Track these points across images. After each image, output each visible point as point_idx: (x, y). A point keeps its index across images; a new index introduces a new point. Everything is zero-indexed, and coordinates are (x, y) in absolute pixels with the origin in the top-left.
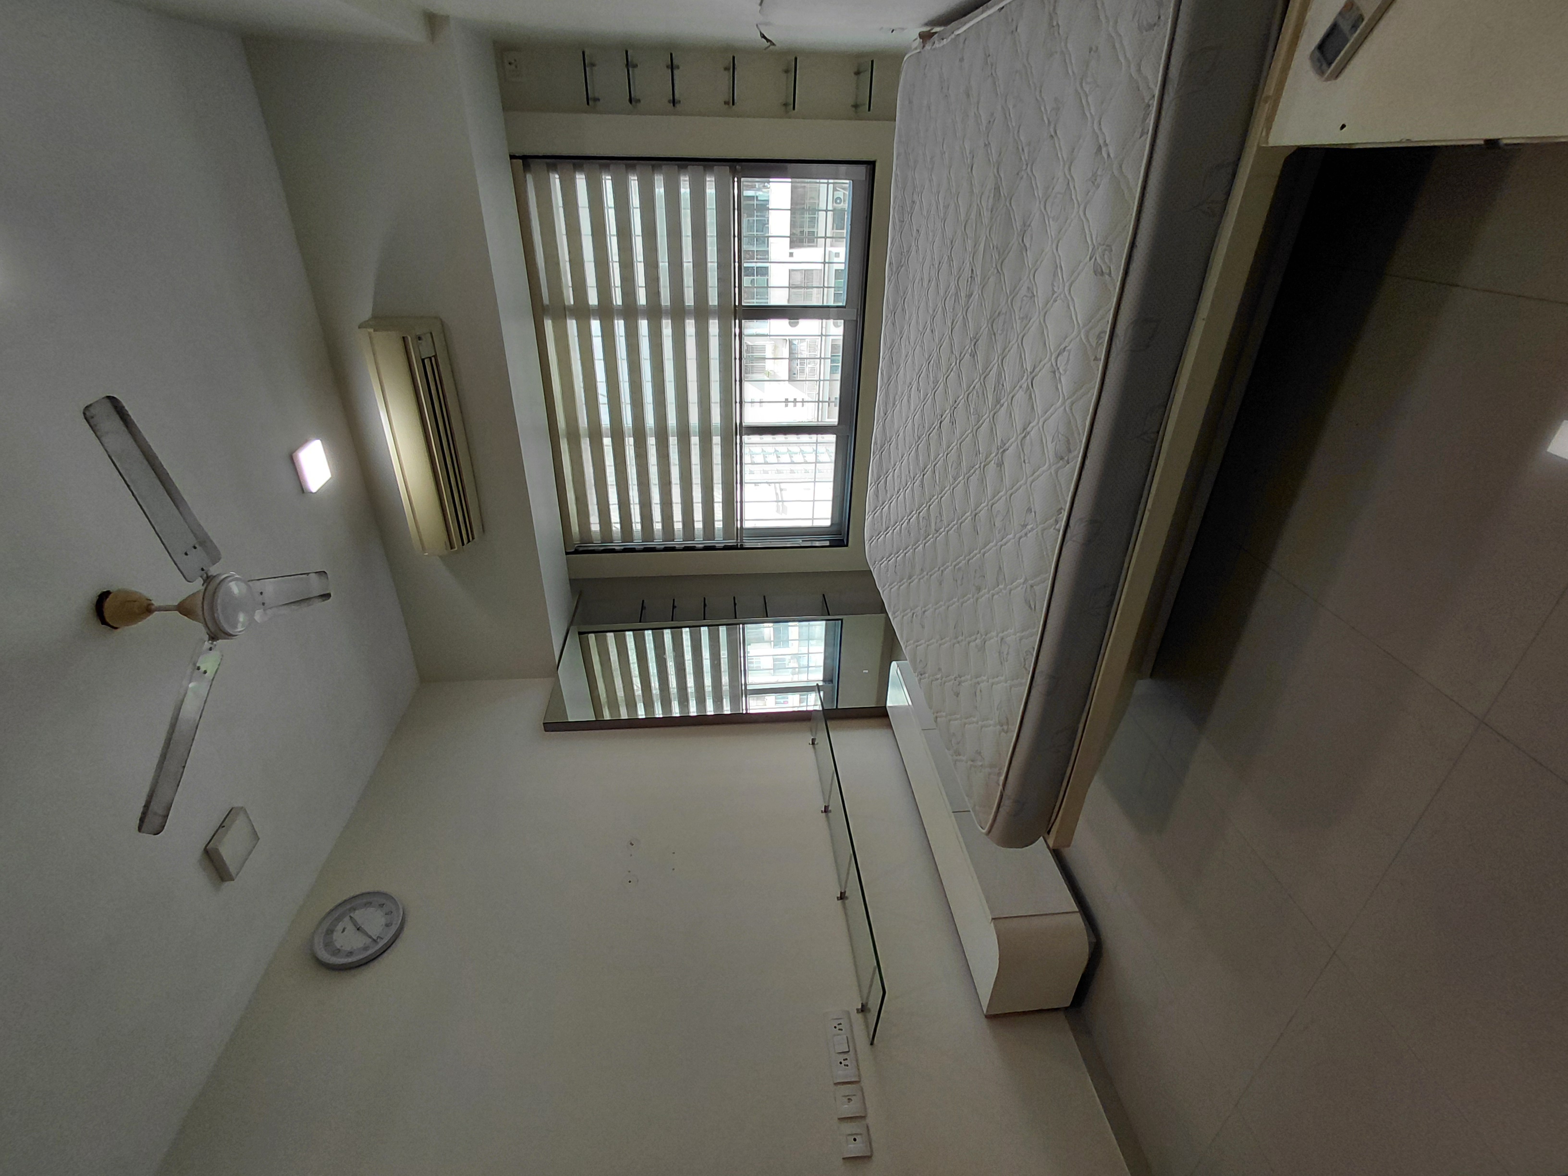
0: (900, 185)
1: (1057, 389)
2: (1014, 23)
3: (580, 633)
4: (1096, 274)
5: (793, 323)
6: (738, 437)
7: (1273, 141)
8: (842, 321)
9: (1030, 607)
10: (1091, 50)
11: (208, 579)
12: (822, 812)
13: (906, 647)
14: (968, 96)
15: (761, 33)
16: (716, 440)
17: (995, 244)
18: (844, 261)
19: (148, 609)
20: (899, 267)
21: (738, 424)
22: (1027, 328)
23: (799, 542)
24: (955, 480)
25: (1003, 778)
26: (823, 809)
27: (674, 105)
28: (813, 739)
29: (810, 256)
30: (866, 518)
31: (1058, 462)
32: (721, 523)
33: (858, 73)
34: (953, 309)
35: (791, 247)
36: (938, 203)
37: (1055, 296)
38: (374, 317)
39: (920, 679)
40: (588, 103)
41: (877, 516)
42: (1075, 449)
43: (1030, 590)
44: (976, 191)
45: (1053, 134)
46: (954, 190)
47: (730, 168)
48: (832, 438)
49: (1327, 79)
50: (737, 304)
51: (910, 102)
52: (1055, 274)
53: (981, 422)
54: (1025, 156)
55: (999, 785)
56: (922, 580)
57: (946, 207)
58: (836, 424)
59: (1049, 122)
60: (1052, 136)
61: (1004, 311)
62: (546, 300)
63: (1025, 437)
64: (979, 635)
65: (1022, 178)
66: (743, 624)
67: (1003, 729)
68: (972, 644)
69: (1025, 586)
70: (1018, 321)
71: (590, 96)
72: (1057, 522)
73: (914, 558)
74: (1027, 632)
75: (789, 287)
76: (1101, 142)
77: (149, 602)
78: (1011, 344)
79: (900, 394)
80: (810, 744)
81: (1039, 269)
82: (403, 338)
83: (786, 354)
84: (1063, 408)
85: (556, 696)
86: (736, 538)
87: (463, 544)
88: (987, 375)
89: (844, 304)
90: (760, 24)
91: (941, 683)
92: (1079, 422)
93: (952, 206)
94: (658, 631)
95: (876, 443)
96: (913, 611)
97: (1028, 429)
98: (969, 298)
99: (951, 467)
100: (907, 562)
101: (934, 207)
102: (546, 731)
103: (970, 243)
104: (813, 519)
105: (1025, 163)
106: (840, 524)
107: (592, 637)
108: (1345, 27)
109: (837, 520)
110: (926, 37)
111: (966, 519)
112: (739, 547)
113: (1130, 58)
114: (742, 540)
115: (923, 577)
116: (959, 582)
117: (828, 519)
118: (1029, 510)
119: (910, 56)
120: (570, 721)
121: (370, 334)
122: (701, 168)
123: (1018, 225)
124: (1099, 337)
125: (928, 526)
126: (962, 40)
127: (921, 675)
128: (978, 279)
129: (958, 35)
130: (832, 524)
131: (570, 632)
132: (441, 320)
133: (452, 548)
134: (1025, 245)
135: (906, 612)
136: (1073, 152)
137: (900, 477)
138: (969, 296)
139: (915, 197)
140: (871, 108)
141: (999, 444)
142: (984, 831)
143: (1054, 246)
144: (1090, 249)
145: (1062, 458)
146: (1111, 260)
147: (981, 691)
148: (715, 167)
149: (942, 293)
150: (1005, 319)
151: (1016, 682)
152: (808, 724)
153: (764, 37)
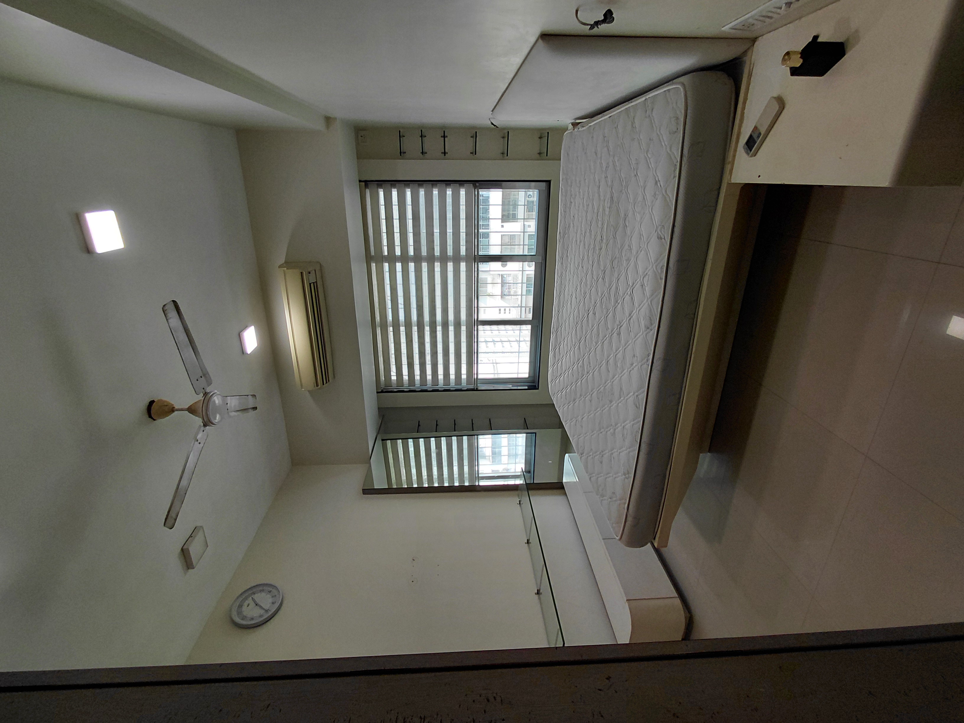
0: (564, 194)
1: (644, 293)
2: (616, 124)
3: (383, 440)
4: (658, 239)
5: (503, 264)
6: (476, 326)
7: (733, 181)
8: (534, 263)
9: (637, 407)
10: (650, 140)
11: (206, 394)
12: (525, 543)
13: (573, 440)
14: (596, 154)
15: (491, 122)
16: (463, 328)
17: (612, 224)
18: (534, 231)
19: (172, 410)
20: (565, 234)
21: (476, 319)
22: (629, 265)
23: (510, 386)
24: (596, 344)
25: (626, 505)
26: (526, 542)
27: (445, 155)
28: (519, 501)
29: (514, 227)
30: (549, 369)
31: (646, 330)
32: (466, 375)
33: (540, 138)
34: (593, 256)
35: (502, 222)
36: (583, 203)
37: (641, 249)
38: (286, 262)
39: (581, 457)
40: (401, 155)
41: (555, 368)
42: (654, 323)
43: (637, 398)
44: (602, 198)
45: (636, 174)
46: (591, 197)
47: (473, 185)
48: (529, 327)
49: (751, 157)
50: (476, 254)
51: (568, 154)
52: (640, 238)
53: (608, 313)
54: (624, 184)
55: (625, 509)
56: (580, 401)
57: (588, 205)
58: (531, 319)
59: (634, 169)
60: (635, 175)
61: (618, 256)
62: (373, 253)
63: (630, 319)
64: (612, 427)
65: (623, 193)
66: (477, 435)
67: (626, 477)
68: (609, 432)
69: (634, 396)
70: (625, 262)
71: (402, 151)
72: (647, 360)
73: (576, 390)
74: (636, 421)
75: (501, 245)
76: (657, 179)
77: (172, 406)
78: (622, 272)
79: (566, 301)
80: (518, 504)
81: (633, 236)
82: (301, 273)
83: (500, 281)
84: (647, 303)
85: (369, 475)
86: (473, 384)
87: (323, 384)
88: (611, 288)
89: (535, 254)
90: (491, 118)
91: (592, 457)
92: (655, 310)
93: (591, 205)
94: (427, 439)
95: (553, 327)
96: (576, 419)
97: (632, 315)
98: (601, 250)
99: (594, 337)
100: (572, 392)
101: (582, 205)
102: (364, 494)
103: (600, 223)
104: (518, 373)
105: (624, 187)
106: (534, 376)
107: (389, 442)
108: (755, 136)
109: (532, 375)
110: (575, 125)
111: (602, 365)
112: (475, 389)
113: (667, 145)
114: (477, 385)
115: (581, 399)
116: (600, 399)
117: (527, 373)
118: (634, 356)
119: (567, 133)
120: (375, 488)
121: (284, 270)
122: (458, 185)
123: (622, 215)
124: (662, 268)
125: (583, 371)
126: (592, 128)
127: (582, 455)
128: (605, 241)
129: (591, 126)
130: (529, 377)
131: (377, 438)
132: (320, 264)
133: (317, 386)
134: (626, 225)
135: (572, 420)
136: (645, 183)
137: (567, 345)
138: (601, 249)
139: (572, 200)
140: (548, 155)
141: (618, 323)
142: (618, 538)
143: (639, 226)
144: (655, 228)
145: (648, 328)
146: (664, 232)
147: (614, 458)
148: (465, 184)
149: (587, 248)
150: (618, 260)
151: (631, 449)
152: (516, 492)
153: (492, 124)
